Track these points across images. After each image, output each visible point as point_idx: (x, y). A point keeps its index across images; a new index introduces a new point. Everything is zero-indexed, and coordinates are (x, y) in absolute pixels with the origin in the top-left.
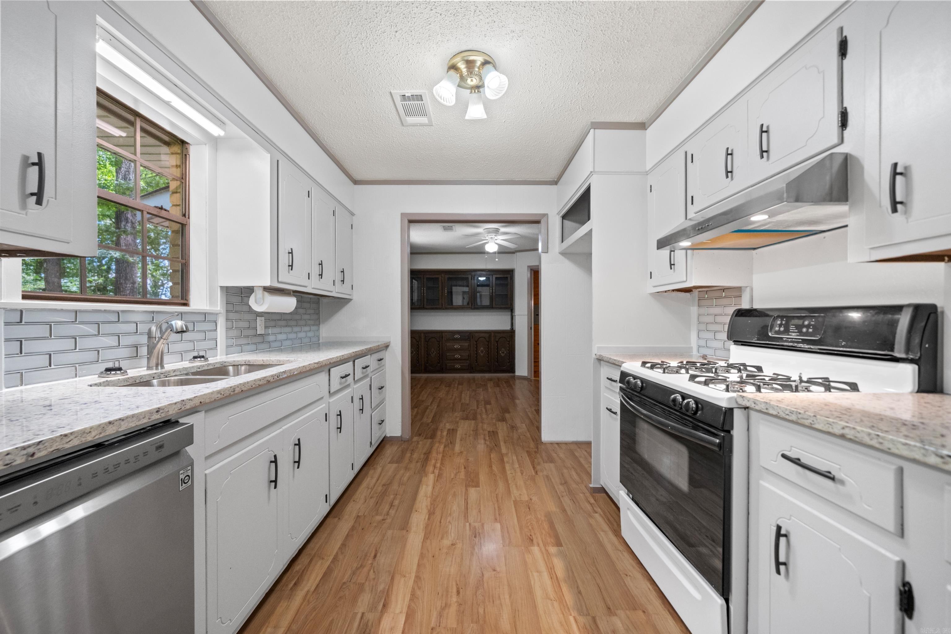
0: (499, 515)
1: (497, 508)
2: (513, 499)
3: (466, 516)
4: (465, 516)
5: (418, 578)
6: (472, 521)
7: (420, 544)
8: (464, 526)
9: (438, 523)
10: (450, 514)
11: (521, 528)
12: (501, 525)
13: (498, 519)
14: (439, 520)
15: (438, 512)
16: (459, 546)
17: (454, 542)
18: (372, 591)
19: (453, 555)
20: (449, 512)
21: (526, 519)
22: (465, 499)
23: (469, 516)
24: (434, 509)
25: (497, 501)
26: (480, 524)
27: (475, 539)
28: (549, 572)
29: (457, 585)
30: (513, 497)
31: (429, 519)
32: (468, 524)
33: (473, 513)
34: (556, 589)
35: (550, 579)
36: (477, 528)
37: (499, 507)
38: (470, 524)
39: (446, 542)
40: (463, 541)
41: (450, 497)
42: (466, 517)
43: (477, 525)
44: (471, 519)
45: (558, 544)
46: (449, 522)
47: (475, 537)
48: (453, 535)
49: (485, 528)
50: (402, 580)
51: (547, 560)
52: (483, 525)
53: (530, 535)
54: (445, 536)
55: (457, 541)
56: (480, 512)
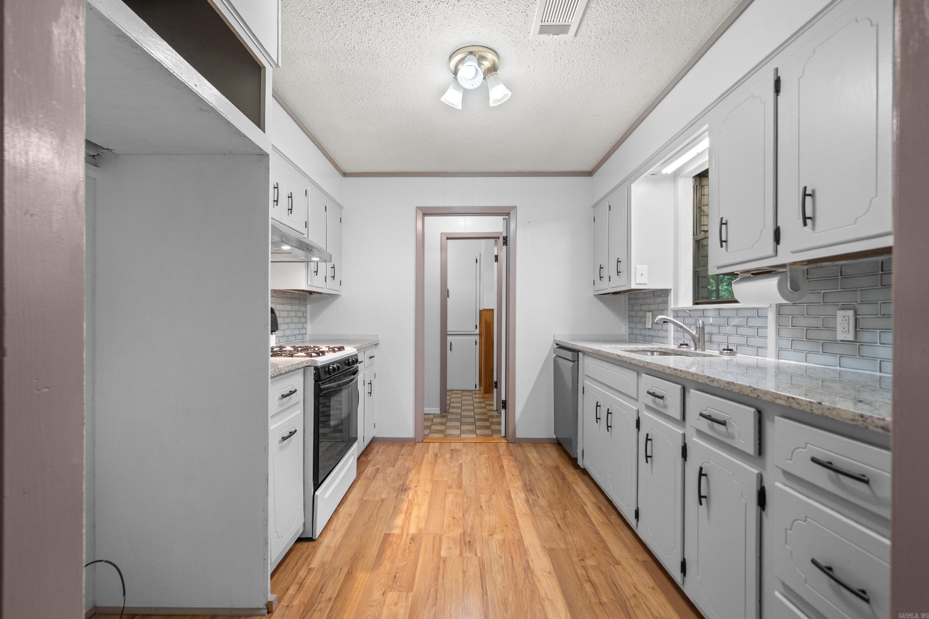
0: (439, 568)
1: (440, 578)
2: (411, 595)
3: (481, 566)
4: (484, 565)
5: (514, 513)
6: (474, 558)
7: (523, 534)
8: (482, 553)
9: (514, 556)
10: (503, 568)
11: (418, 551)
12: (440, 555)
13: (442, 561)
14: (514, 561)
15: (519, 570)
16: (485, 534)
17: (491, 537)
18: (542, 507)
19: (489, 527)
20: (505, 571)
21: (406, 562)
22: (486, 594)
23: (478, 565)
24: (527, 576)
25: (436, 591)
26: (464, 555)
27: (470, 540)
28: (410, 517)
29: (482, 510)
30: (410, 598)
31: (527, 562)
32: (479, 555)
33: (473, 569)
34: (411, 509)
35: (412, 513)
36: (468, 551)
37: (437, 579)
38: (476, 555)
39: (498, 537)
40: (482, 539)
41: (510, 599)
42: (481, 564)
43: (468, 554)
44: (475, 561)
45: (387, 536)
46: (501, 558)
47: (470, 542)
48: (494, 544)
49: (458, 551)
50: (524, 512)
51: (407, 524)
52: (461, 554)
53: (411, 543)
54: (501, 543)
55: (487, 538)
56: (464, 572)
